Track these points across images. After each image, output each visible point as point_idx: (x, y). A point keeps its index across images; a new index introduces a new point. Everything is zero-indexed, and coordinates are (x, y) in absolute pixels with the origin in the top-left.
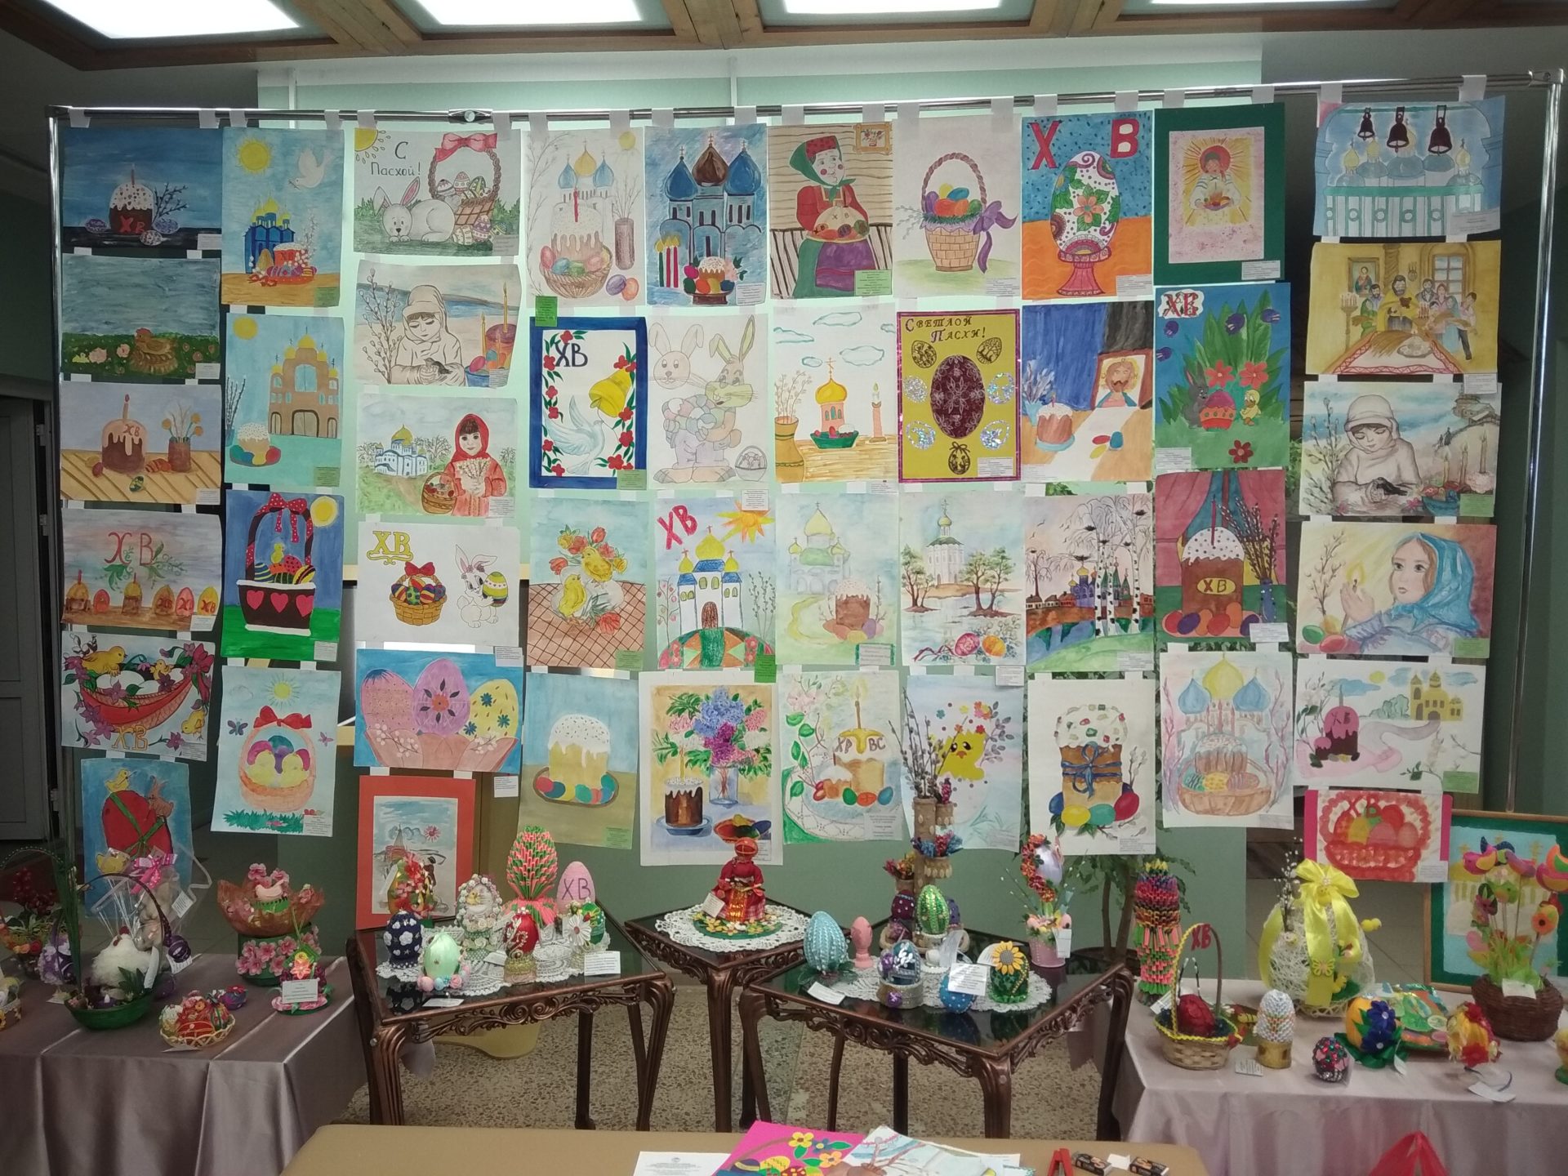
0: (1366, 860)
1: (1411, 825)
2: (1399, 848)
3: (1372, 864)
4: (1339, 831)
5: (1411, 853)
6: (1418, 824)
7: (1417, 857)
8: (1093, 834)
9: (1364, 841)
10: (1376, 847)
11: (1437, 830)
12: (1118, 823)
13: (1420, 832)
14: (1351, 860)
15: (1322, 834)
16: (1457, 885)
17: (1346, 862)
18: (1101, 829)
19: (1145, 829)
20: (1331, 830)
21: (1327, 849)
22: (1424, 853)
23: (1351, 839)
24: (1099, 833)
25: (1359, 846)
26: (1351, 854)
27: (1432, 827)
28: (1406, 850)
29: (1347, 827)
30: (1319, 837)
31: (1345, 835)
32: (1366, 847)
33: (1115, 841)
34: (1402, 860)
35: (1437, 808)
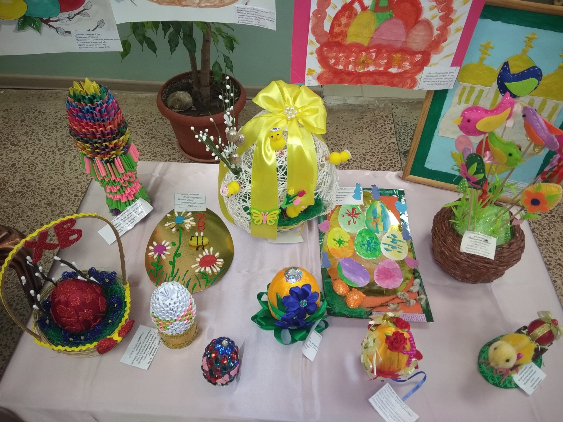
0: (364, 64)
1: (428, 24)
2: (405, 51)
3: (372, 68)
4: (337, 30)
5: (418, 57)
6: (436, 23)
7: (425, 62)
8: (38, 29)
9: (365, 42)
10: (379, 49)
11: (457, 30)
12: (66, 14)
13: (436, 33)
14: (347, 65)
15: (314, 33)
16: (464, 88)
17: (341, 67)
18: (47, 22)
19: (102, 22)
20: (327, 28)
21: (320, 52)
22: (434, 58)
23: (350, 40)
24: (45, 28)
25: (360, 48)
26: (347, 57)
27: (452, 27)
28: (414, 53)
29: (347, 25)
30: (311, 37)
31: (344, 34)
32: (367, 49)
34: (407, 65)
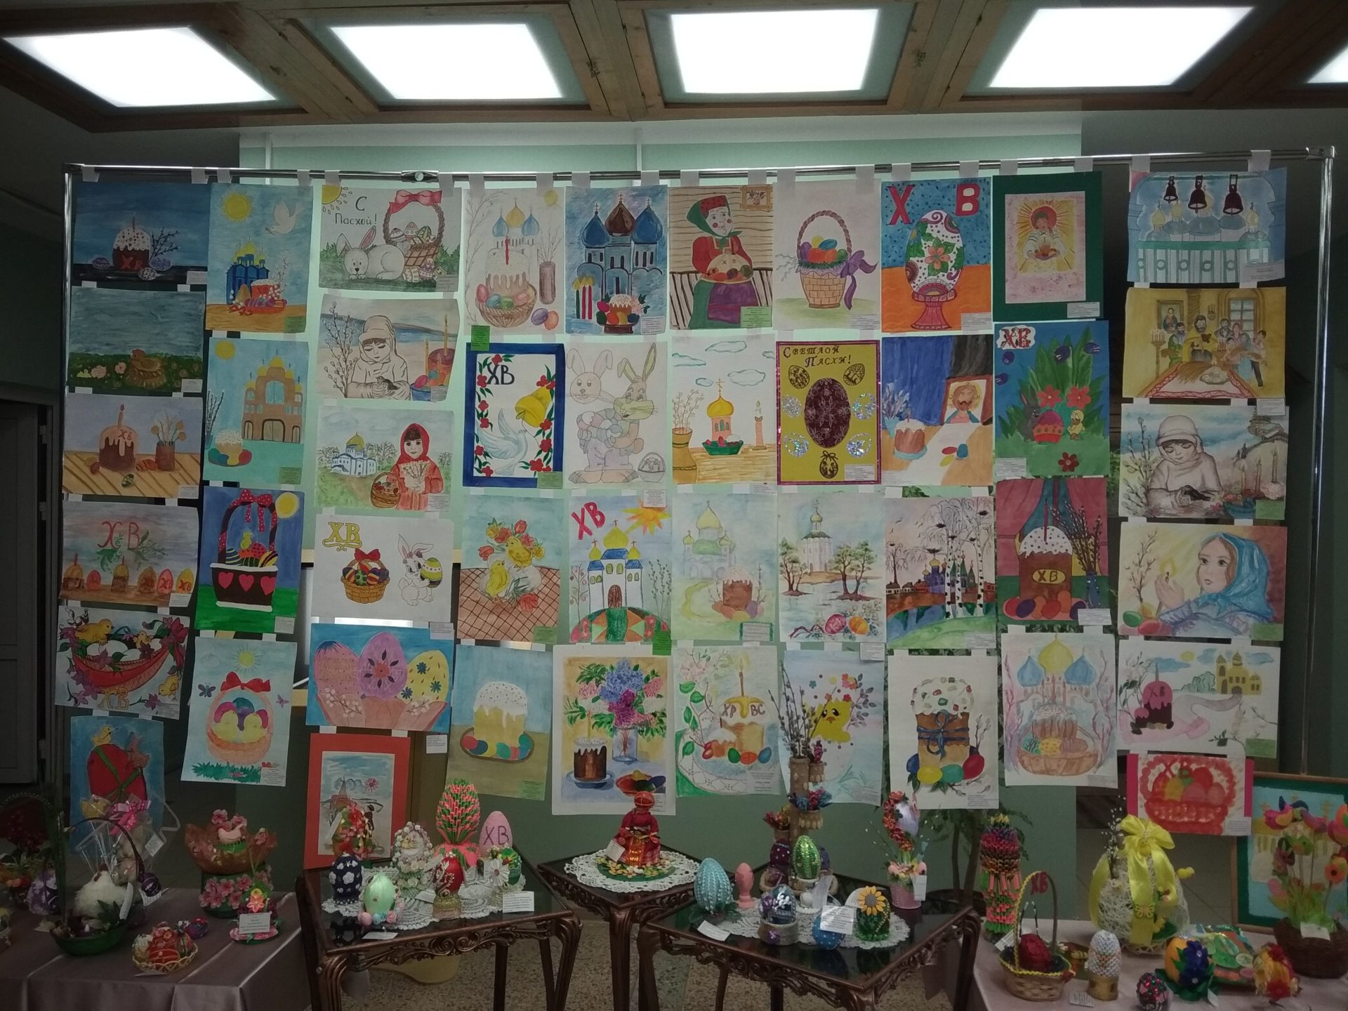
0: (1180, 815)
1: (1219, 786)
2: (1208, 805)
3: (1186, 819)
4: (1157, 790)
5: (1219, 810)
6: (1225, 785)
7: (1224, 813)
8: (944, 791)
9: (1178, 799)
10: (1189, 804)
11: (1241, 790)
12: (966, 781)
13: (1227, 791)
14: (1167, 816)
15: (1142, 793)
16: (1259, 839)
17: (1163, 817)
18: (951, 786)
19: (989, 787)
20: (1150, 788)
21: (1147, 806)
22: (1231, 810)
23: (1167, 797)
24: (950, 790)
25: (1175, 803)
26: (1167, 810)
27: (1237, 788)
28: (1214, 807)
29: (1164, 787)
30: (1140, 795)
31: (1162, 793)
32: (1180, 804)
33: (963, 797)
34: (1212, 816)
35: (1240, 771)
